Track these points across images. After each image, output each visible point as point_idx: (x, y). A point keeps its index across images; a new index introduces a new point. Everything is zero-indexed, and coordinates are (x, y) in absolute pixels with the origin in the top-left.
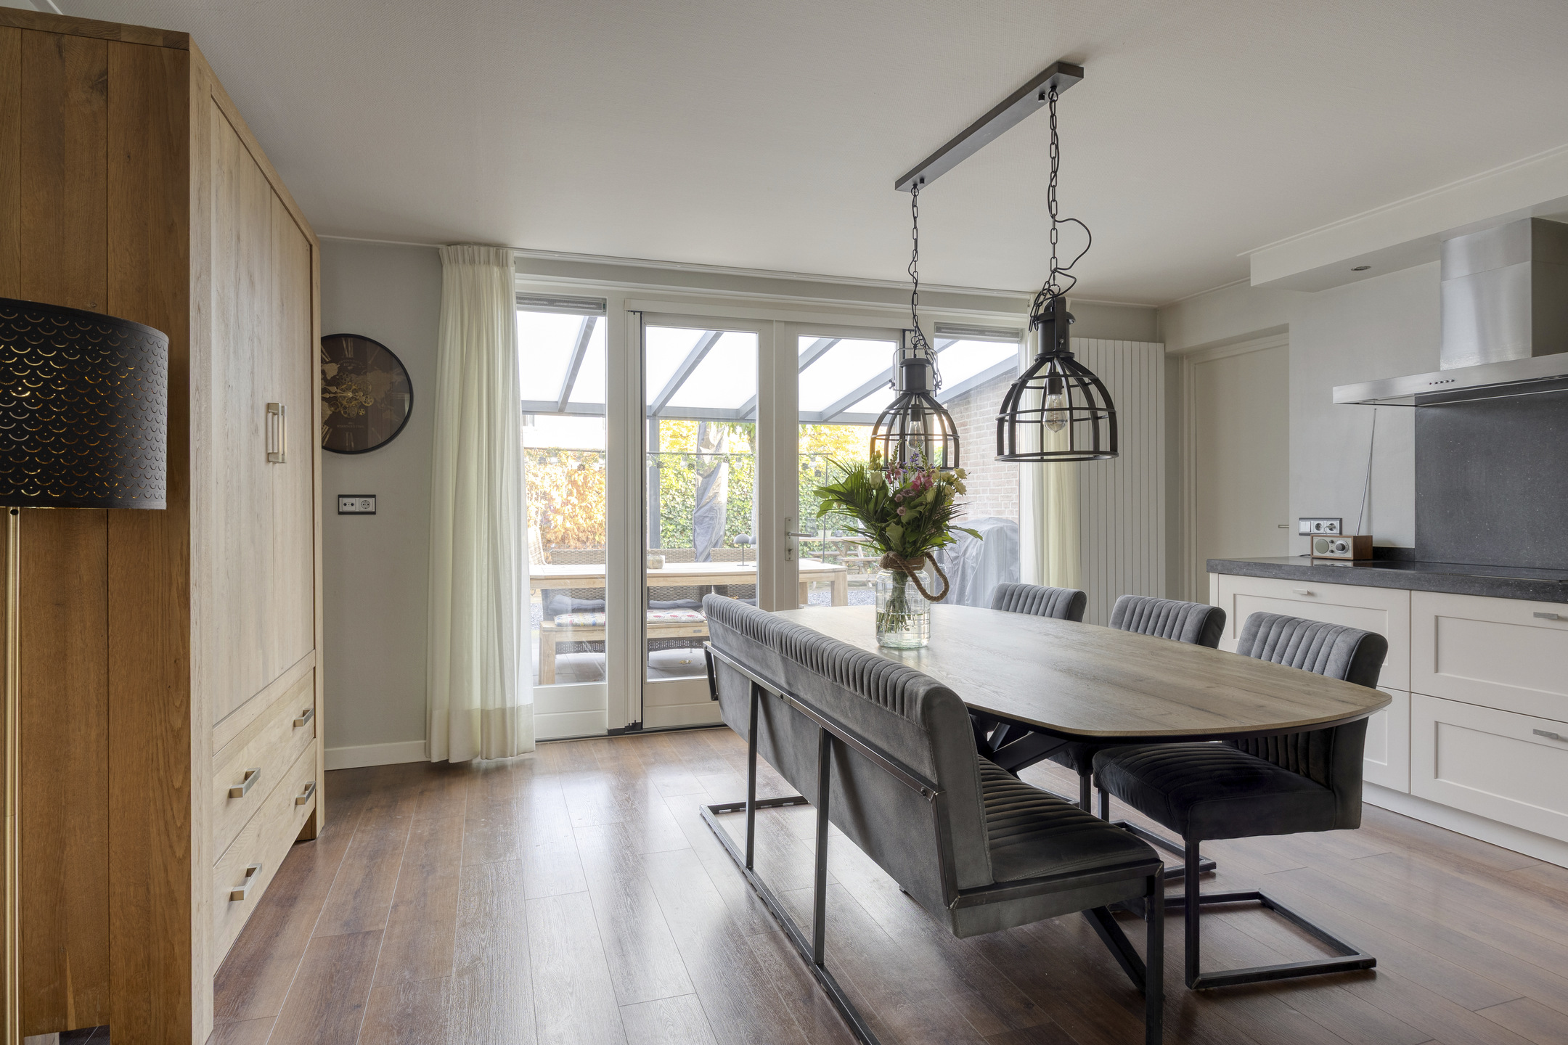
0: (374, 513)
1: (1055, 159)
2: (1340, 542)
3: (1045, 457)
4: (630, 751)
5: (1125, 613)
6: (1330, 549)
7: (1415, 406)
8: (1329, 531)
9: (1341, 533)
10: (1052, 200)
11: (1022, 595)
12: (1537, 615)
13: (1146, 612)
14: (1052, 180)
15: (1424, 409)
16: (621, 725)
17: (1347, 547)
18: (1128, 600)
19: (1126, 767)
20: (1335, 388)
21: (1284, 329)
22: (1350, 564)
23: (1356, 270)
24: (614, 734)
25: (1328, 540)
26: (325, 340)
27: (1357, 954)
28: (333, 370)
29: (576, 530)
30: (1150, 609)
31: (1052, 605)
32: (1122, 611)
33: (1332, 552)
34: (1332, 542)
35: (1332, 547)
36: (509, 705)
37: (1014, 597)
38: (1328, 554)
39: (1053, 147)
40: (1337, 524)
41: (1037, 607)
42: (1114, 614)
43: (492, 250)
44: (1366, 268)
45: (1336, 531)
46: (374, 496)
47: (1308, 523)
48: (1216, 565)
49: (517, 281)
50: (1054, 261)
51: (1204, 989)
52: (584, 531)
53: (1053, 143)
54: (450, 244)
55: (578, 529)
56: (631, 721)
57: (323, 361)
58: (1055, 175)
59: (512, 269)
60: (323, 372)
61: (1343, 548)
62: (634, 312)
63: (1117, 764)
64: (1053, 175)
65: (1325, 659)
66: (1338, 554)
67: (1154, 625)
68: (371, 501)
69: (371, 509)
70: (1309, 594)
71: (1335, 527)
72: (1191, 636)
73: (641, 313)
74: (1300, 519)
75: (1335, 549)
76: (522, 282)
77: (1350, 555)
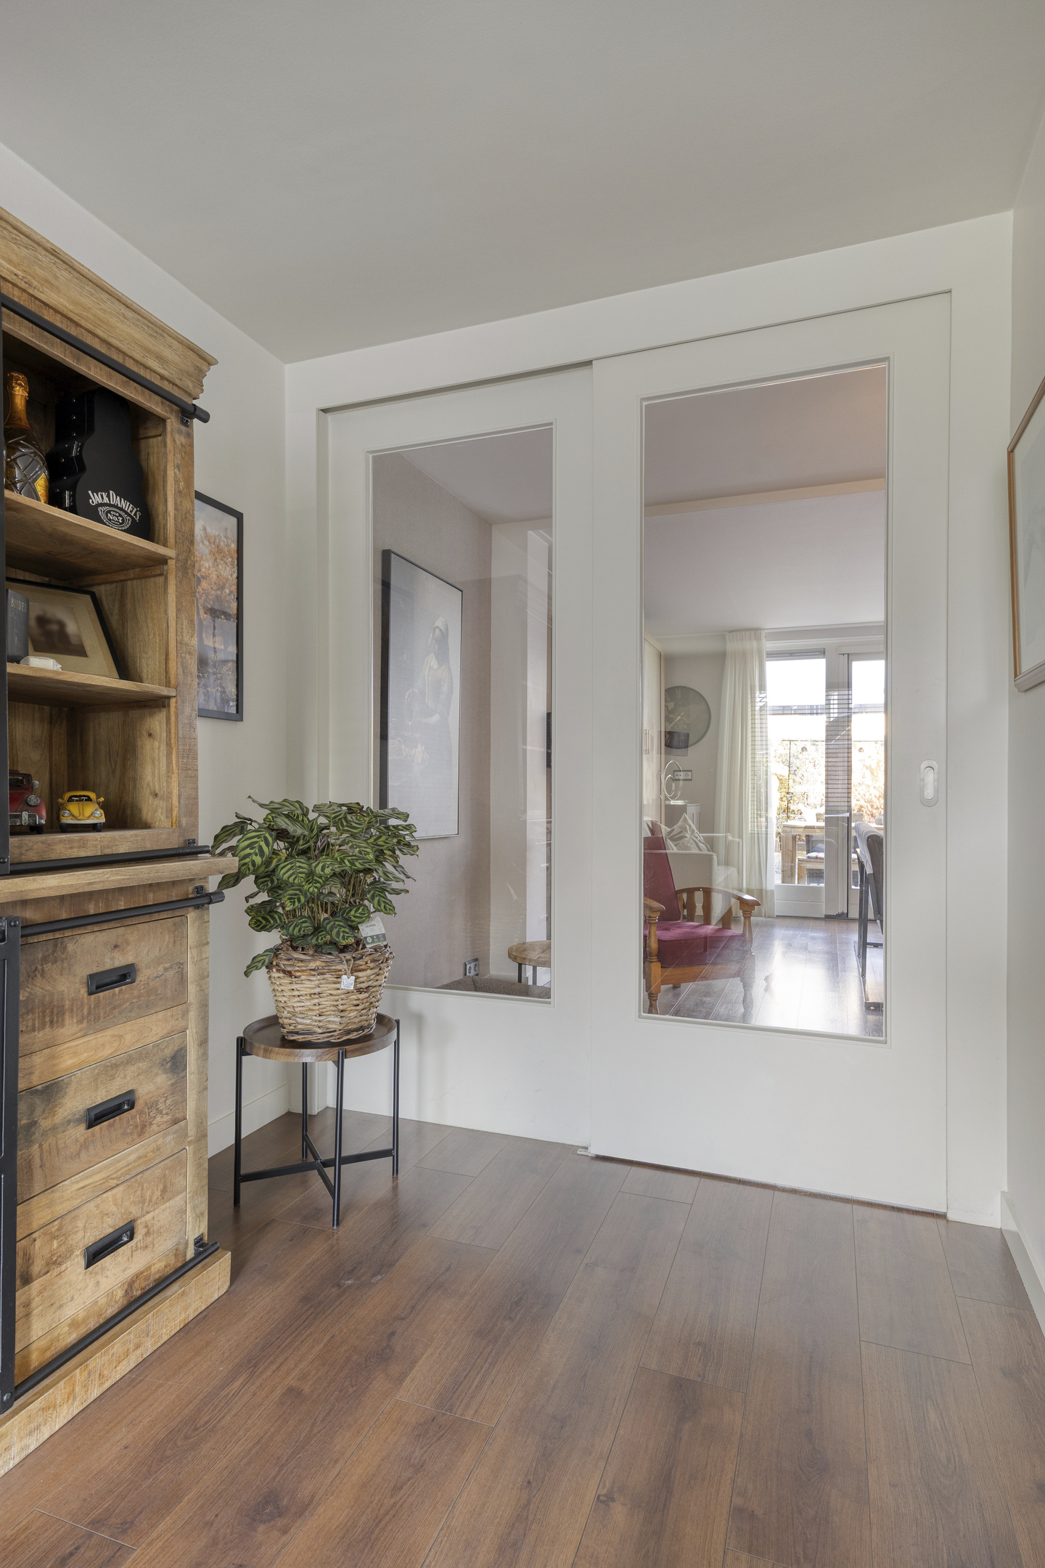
0: (691, 780)
4: (835, 926)
16: (834, 913)
24: (828, 918)
26: (667, 691)
28: (671, 705)
29: (869, 807)
36: (764, 888)
43: (753, 633)
46: (691, 771)
49: (767, 645)
52: (877, 808)
54: (730, 632)
55: (872, 806)
56: (840, 911)
57: (666, 701)
59: (764, 641)
60: (666, 706)
62: (843, 654)
68: (690, 773)
69: (689, 777)
73: (848, 654)
76: (769, 645)
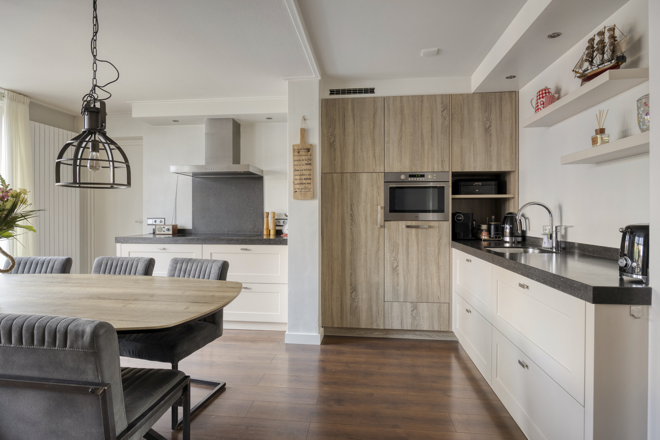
1: (96, 25)
2: (167, 227)
3: (81, 185)
5: (101, 266)
6: (163, 230)
7: (192, 176)
8: (160, 223)
9: (165, 224)
10: (94, 48)
11: (28, 263)
12: (242, 249)
13: (114, 264)
14: (94, 36)
15: (195, 178)
17: (170, 229)
18: (103, 259)
19: (133, 340)
20: (171, 166)
21: (141, 138)
22: (171, 236)
23: (174, 121)
25: (162, 227)
27: (220, 384)
30: (117, 262)
31: (52, 267)
32: (99, 265)
33: (164, 231)
34: (164, 227)
35: (164, 229)
37: (21, 265)
38: (162, 233)
39: (95, 19)
40: (163, 220)
41: (40, 269)
42: (95, 267)
44: (178, 121)
45: (163, 223)
47: (151, 220)
48: (120, 240)
50: (95, 80)
51: (179, 427)
53: (94, 17)
58: (96, 35)
61: (168, 230)
63: (127, 340)
64: (95, 34)
65: (209, 273)
66: (166, 232)
67: (120, 269)
70: (164, 249)
71: (162, 222)
72: (141, 272)
74: (148, 218)
75: (165, 230)
77: (171, 232)
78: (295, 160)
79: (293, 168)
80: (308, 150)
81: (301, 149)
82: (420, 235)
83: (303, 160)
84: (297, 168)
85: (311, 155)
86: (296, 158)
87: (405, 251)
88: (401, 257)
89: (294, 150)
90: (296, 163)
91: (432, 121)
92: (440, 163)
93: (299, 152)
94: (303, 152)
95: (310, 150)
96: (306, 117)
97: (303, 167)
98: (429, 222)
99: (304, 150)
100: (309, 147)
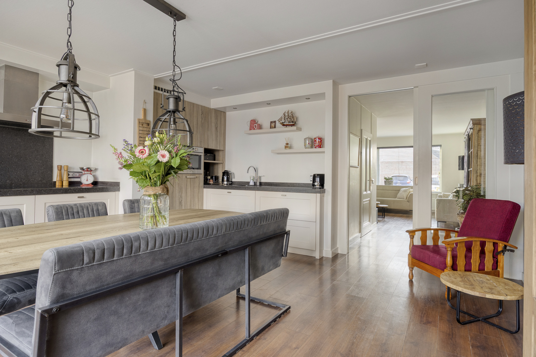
78: (140, 130)
79: (139, 135)
80: (148, 125)
81: (144, 123)
82: (191, 182)
83: (145, 131)
84: (141, 135)
85: (150, 128)
86: (141, 129)
87: (185, 191)
88: (183, 195)
89: (139, 122)
90: (141, 132)
91: (197, 119)
92: (200, 142)
93: (142, 125)
94: (145, 125)
95: (149, 125)
96: (146, 101)
97: (145, 136)
98: (195, 174)
99: (146, 124)
100: (149, 123)
